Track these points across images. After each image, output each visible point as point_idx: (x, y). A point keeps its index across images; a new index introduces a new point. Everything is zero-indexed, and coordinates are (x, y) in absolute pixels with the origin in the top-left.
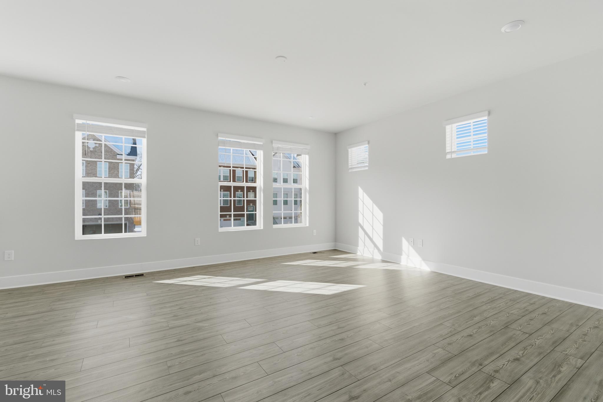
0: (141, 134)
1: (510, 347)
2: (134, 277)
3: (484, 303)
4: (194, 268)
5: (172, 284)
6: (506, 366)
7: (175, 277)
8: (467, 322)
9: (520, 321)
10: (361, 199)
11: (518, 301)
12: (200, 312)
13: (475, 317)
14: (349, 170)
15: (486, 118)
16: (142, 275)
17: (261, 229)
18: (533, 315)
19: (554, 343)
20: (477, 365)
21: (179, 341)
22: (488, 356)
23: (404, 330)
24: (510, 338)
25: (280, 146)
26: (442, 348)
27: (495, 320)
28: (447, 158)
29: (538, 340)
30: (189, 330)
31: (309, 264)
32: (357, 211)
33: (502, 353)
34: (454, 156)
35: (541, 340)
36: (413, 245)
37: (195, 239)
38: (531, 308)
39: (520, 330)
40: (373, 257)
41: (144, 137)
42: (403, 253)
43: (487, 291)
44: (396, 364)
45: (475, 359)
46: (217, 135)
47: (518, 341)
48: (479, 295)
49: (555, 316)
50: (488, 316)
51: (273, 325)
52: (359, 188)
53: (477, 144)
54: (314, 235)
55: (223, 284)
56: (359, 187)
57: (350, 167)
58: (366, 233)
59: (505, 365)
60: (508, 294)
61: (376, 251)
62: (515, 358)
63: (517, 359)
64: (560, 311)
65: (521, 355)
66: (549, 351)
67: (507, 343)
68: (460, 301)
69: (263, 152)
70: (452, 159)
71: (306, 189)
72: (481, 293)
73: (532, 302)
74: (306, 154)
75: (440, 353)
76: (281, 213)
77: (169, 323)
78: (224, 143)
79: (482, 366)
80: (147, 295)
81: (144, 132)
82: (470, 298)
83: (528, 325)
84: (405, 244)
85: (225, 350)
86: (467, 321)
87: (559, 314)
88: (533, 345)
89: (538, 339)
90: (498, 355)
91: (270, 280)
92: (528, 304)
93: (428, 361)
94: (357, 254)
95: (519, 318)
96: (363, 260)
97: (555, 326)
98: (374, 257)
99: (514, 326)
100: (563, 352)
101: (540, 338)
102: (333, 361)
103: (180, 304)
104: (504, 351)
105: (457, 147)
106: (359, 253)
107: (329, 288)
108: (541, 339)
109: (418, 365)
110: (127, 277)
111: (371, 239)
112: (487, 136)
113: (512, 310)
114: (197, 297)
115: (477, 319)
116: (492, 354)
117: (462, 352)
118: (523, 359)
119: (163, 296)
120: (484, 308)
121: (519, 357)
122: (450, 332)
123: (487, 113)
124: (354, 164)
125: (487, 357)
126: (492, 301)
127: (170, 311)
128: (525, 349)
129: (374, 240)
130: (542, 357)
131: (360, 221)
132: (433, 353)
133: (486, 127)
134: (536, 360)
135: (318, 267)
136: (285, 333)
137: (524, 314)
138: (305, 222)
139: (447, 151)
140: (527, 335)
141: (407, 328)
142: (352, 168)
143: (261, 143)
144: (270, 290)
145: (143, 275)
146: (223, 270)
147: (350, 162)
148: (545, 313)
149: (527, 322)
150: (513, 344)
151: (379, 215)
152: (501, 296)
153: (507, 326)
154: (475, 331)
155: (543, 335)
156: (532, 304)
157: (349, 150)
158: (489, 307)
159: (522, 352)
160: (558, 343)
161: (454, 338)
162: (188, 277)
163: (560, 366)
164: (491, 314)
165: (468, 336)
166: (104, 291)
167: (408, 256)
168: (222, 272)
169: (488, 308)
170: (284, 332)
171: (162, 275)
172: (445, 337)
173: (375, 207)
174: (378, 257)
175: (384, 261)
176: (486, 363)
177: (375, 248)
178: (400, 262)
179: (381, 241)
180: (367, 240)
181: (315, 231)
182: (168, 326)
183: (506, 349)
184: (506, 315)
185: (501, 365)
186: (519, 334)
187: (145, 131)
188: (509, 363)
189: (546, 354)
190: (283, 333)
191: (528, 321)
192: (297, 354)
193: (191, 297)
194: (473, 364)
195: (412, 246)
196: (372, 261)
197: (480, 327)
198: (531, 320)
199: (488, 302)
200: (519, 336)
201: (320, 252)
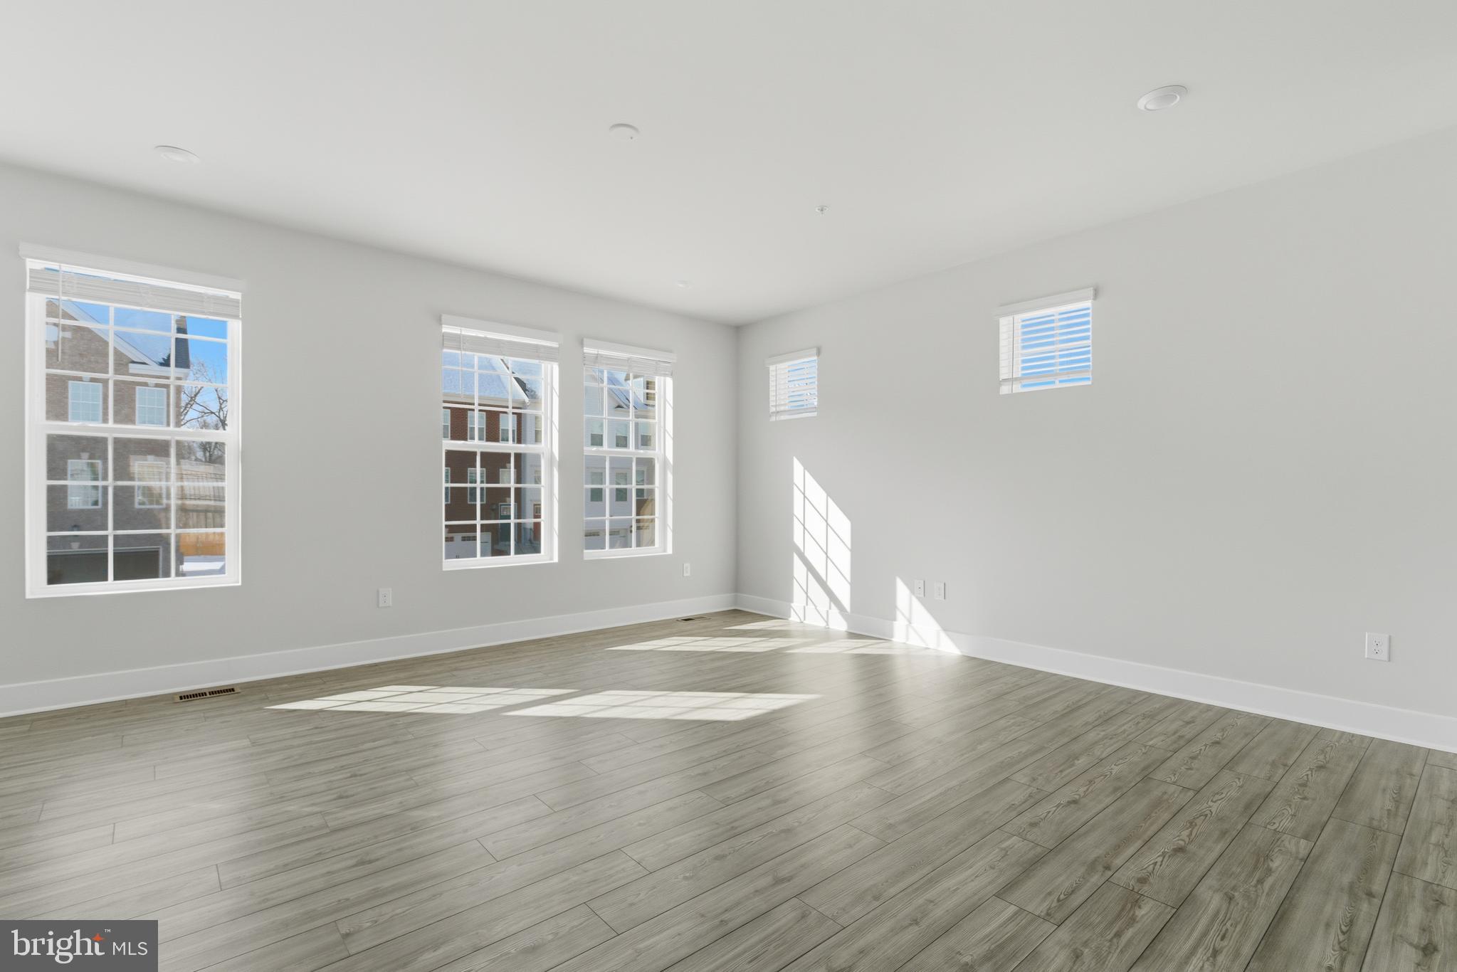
0: (229, 308)
1: (1160, 823)
2: (208, 696)
3: (1090, 727)
4: (377, 667)
5: (321, 711)
6: (1161, 865)
7: (327, 693)
8: (1061, 771)
9: (1171, 764)
10: (800, 487)
11: (1160, 717)
12: (412, 782)
13: (1077, 758)
14: (770, 416)
15: (1088, 304)
16: (230, 690)
17: (554, 563)
18: (1194, 748)
19: (1248, 806)
20: (1100, 868)
21: (362, 863)
22: (1119, 847)
23: (928, 797)
24: (1157, 804)
25: (602, 352)
26: (1019, 835)
27: (1118, 763)
28: (1001, 393)
29: (1215, 802)
30: (388, 833)
31: (678, 648)
32: (790, 515)
33: (1146, 837)
34: (1018, 388)
35: (1219, 802)
36: (922, 595)
37: (378, 592)
38: (1188, 732)
39: (1174, 783)
40: (828, 625)
41: (236, 317)
42: (899, 615)
43: (1091, 697)
44: (922, 881)
45: (1093, 856)
46: (440, 320)
47: (1174, 809)
48: (1079, 707)
49: (1238, 749)
50: (1104, 755)
51: (611, 806)
52: (795, 460)
53: (1067, 363)
54: (685, 575)
55: (464, 706)
56: (794, 458)
57: (773, 409)
58: (810, 568)
59: (1159, 864)
60: (1136, 701)
61: (835, 610)
62: (1175, 847)
63: (1180, 849)
64: (1246, 735)
65: (1187, 840)
66: (1239, 827)
67: (1153, 815)
68: (1039, 724)
69: (559, 366)
70: (1012, 396)
71: (665, 461)
72: (1080, 704)
73: (1188, 717)
74: (665, 375)
75: (1016, 847)
76: (604, 522)
77: (326, 818)
78: (457, 341)
79: (1110, 870)
80: (254, 744)
81: (237, 301)
82: (1058, 715)
83: (1190, 771)
84: (902, 592)
85: (493, 879)
86: (1061, 768)
87: (1244, 742)
88: (1206, 815)
89: (1214, 800)
90: (1138, 844)
91: (585, 691)
92: (1181, 723)
93: (994, 868)
94: (790, 619)
95: (1169, 755)
96: (804, 634)
97: (1242, 769)
98: (831, 626)
99: (1159, 775)
100: (1268, 826)
101: (1217, 797)
102: (774, 884)
103: (350, 764)
104: (1150, 833)
105: (1023, 369)
106: (793, 618)
107: (739, 704)
108: (1220, 800)
109: (972, 881)
110: (186, 697)
111: (823, 584)
112: (1090, 344)
113: (1152, 739)
114: (396, 743)
115: (1082, 762)
116: (1126, 841)
117: (1064, 841)
118: (1191, 848)
119: (299, 746)
120: (1092, 736)
121: (1182, 843)
122: (1030, 796)
123: (1091, 292)
124: (783, 403)
125: (1117, 849)
126: (1106, 719)
127: (325, 783)
128: (1192, 824)
129: (830, 584)
130: (1229, 840)
131: (798, 539)
132: (1002, 849)
133: (1090, 326)
134: (1218, 848)
135: (705, 655)
136: (644, 824)
137: (1176, 746)
138: (664, 541)
139: (1002, 377)
140: (1191, 794)
141: (934, 794)
142: (778, 412)
143: (555, 345)
144: (588, 716)
145: (233, 690)
146: (456, 669)
147: (772, 399)
148: (1217, 743)
149: (1185, 764)
150: (1166, 816)
151: (842, 524)
152: (1123, 707)
153: (1146, 776)
154: (1082, 789)
155: (1222, 791)
156: (1188, 723)
157: (772, 368)
158: (1103, 733)
159: (1186, 833)
160: (1254, 806)
161: (1041, 811)
162: (364, 690)
163: (1267, 857)
164: (1109, 750)
165: (1070, 803)
166: (122, 739)
167: (910, 622)
168: (454, 676)
169: (1100, 736)
170: (641, 822)
171: (286, 690)
172: (1020, 809)
173: (833, 507)
174: (839, 625)
175: (852, 636)
176: (1118, 862)
177: (833, 605)
178: (892, 637)
179: (847, 588)
180: (814, 586)
181: (687, 565)
182: (327, 826)
183: (1154, 828)
184: (1140, 751)
185: (1148, 866)
186: (1174, 793)
187: (239, 300)
188: (1165, 860)
189: (1235, 833)
190: (640, 825)
191: (1187, 762)
192: (682, 876)
193: (377, 743)
194: (1092, 867)
195: (919, 598)
196: (826, 635)
197: (1091, 782)
198: (1193, 758)
199: (1097, 723)
200: (1176, 795)
201: (701, 618)
